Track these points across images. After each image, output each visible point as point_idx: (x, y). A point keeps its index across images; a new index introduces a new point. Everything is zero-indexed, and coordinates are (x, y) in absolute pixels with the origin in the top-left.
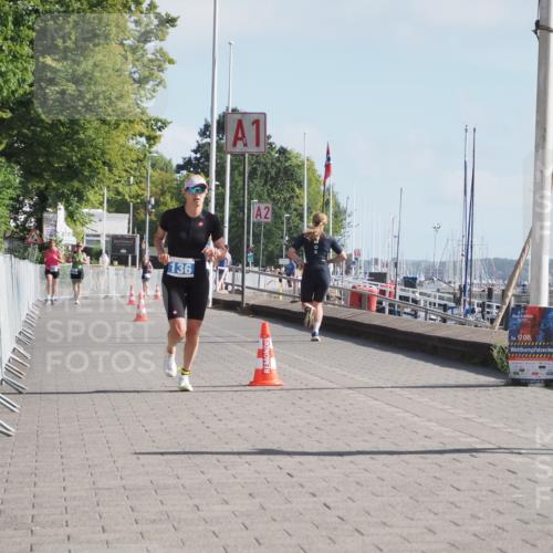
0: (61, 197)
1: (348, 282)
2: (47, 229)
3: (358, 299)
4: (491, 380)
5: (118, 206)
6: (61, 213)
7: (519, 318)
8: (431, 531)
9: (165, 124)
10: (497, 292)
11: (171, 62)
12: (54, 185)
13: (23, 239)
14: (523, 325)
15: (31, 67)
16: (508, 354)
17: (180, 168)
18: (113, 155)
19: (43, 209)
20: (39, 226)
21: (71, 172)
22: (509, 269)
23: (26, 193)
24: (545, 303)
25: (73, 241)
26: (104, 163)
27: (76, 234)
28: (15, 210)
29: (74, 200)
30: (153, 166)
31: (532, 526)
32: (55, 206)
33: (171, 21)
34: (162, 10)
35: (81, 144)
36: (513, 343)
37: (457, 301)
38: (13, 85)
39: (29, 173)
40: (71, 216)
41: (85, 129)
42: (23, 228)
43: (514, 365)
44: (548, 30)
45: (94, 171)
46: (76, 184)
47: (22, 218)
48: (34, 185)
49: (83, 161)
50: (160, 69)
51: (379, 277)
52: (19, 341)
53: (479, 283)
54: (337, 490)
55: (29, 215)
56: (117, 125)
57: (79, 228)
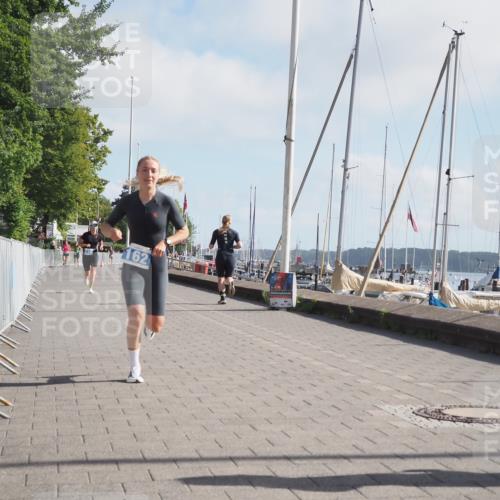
0: (55, 217)
1: (193, 260)
2: (48, 233)
3: (199, 268)
4: (261, 307)
5: (83, 221)
6: (55, 224)
7: (275, 278)
8: (231, 379)
9: (106, 182)
10: (265, 265)
11: (110, 152)
12: (52, 211)
13: (36, 237)
14: (277, 281)
15: (41, 153)
16: (270, 295)
17: (113, 204)
18: (81, 197)
19: (47, 223)
20: (45, 231)
21: (60, 205)
22: (270, 255)
23: (38, 215)
24: (287, 271)
25: (61, 238)
26: (77, 201)
27: (62, 235)
28: (33, 223)
29: (62, 218)
30: (101, 203)
31: (279, 377)
32: (52, 221)
33: (110, 133)
34: (105, 127)
35: (65, 191)
36: (272, 289)
37: (246, 270)
38: (32, 162)
39: (40, 205)
40: (60, 226)
41: (67, 184)
42: (36, 231)
43: (272, 301)
44: (291, 140)
45: (72, 204)
46: (63, 211)
47: (36, 226)
48: (42, 210)
49: (66, 199)
50: (104, 156)
51: (209, 258)
52: (34, 286)
53: (257, 261)
54: (186, 359)
55: (40, 225)
56: (83, 183)
57: (64, 232)
